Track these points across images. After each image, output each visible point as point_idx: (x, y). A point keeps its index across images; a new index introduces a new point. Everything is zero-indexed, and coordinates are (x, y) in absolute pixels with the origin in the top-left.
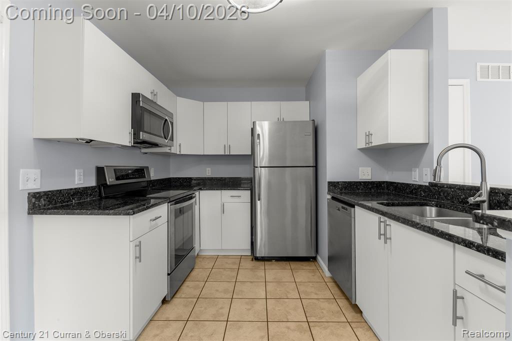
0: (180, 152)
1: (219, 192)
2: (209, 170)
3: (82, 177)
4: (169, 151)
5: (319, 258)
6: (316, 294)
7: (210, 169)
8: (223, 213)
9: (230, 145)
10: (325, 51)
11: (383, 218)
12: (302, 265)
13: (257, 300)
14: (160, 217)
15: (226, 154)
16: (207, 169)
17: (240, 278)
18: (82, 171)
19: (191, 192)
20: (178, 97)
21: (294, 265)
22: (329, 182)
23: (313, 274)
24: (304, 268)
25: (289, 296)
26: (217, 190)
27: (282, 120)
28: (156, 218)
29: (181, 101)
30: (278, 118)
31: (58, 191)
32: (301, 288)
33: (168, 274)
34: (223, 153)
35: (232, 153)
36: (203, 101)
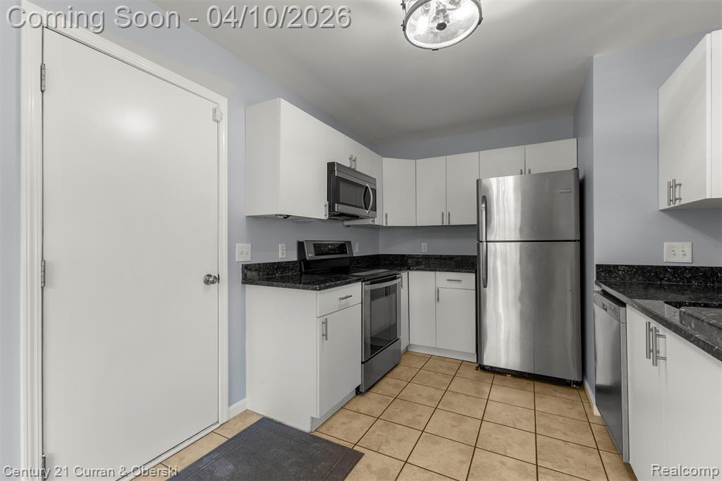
0: (386, 223)
1: (432, 273)
2: (424, 246)
3: (285, 251)
4: (371, 223)
5: (587, 385)
6: (565, 434)
7: (426, 244)
8: (438, 301)
9: (449, 213)
10: (592, 57)
11: (654, 324)
12: (556, 391)
13: (469, 419)
14: (351, 296)
15: (445, 224)
16: (423, 244)
17: (453, 387)
18: (284, 245)
19: (395, 272)
20: (384, 158)
21: (539, 387)
22: (597, 265)
23: (569, 406)
24: (558, 395)
25: (518, 426)
26: (430, 270)
27: (527, 172)
28: (347, 297)
29: (387, 162)
30: (521, 171)
31: (264, 264)
32: (541, 420)
33: (362, 363)
34: (441, 224)
35: (452, 223)
36: (416, 159)
